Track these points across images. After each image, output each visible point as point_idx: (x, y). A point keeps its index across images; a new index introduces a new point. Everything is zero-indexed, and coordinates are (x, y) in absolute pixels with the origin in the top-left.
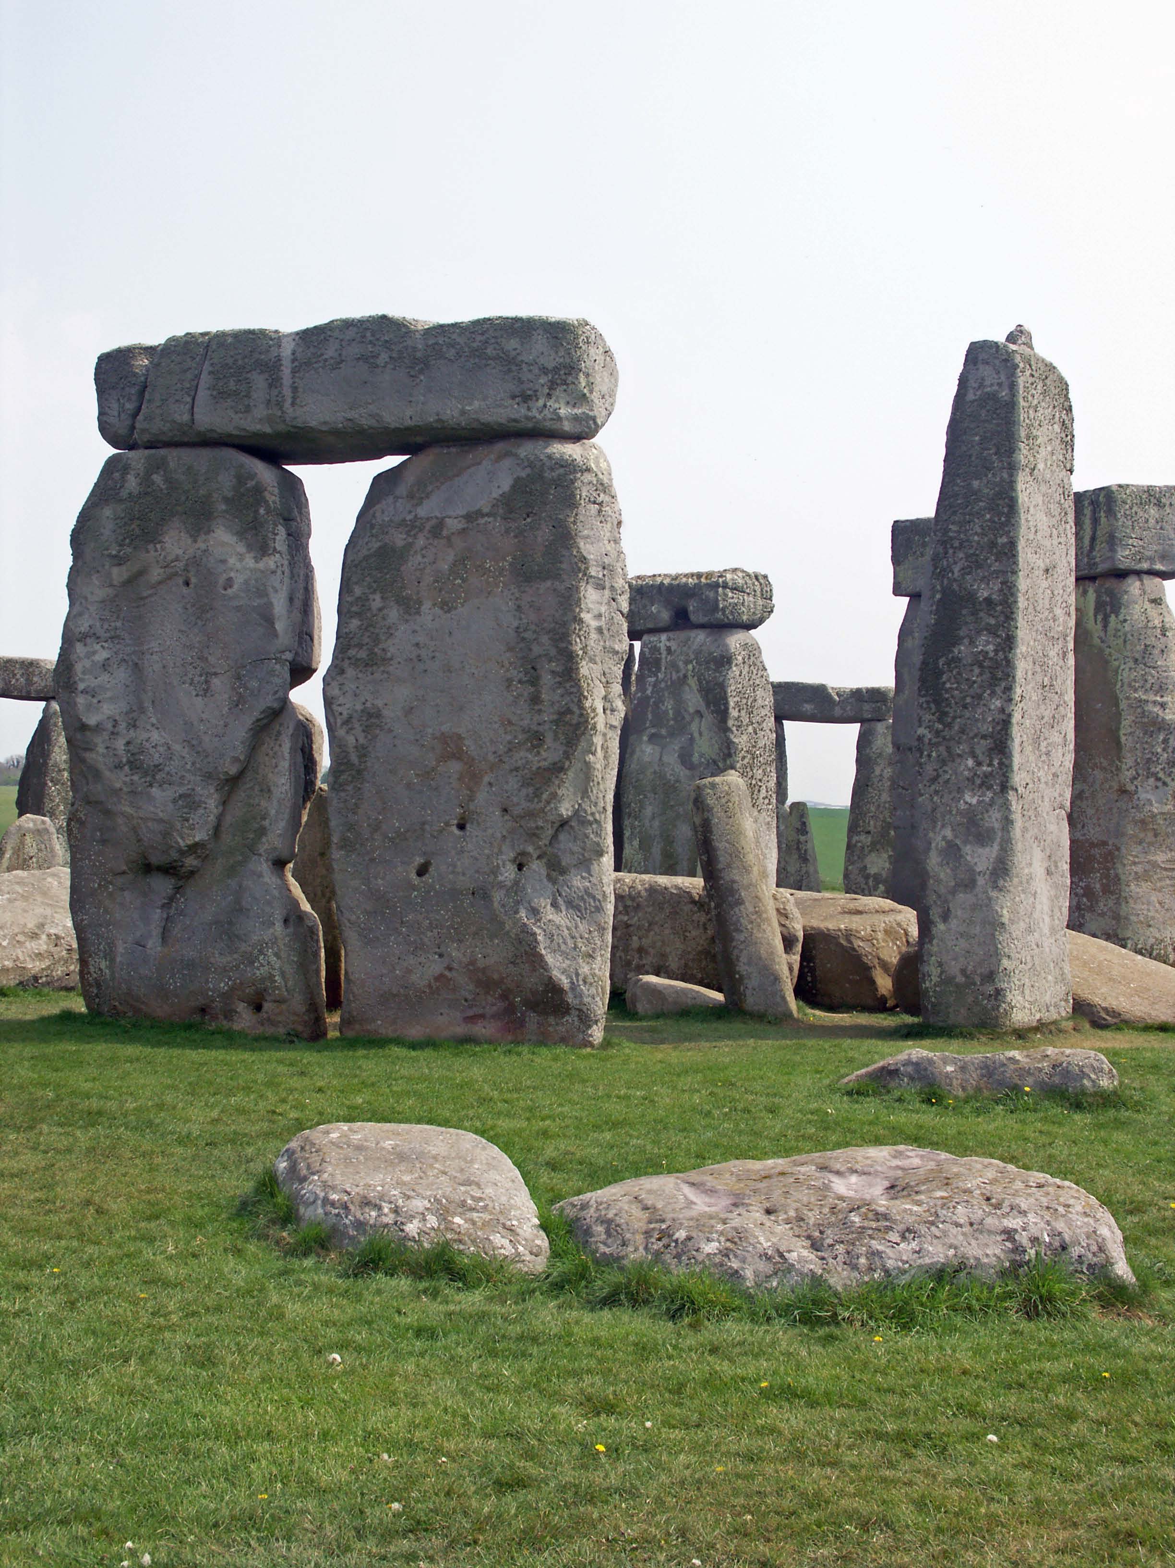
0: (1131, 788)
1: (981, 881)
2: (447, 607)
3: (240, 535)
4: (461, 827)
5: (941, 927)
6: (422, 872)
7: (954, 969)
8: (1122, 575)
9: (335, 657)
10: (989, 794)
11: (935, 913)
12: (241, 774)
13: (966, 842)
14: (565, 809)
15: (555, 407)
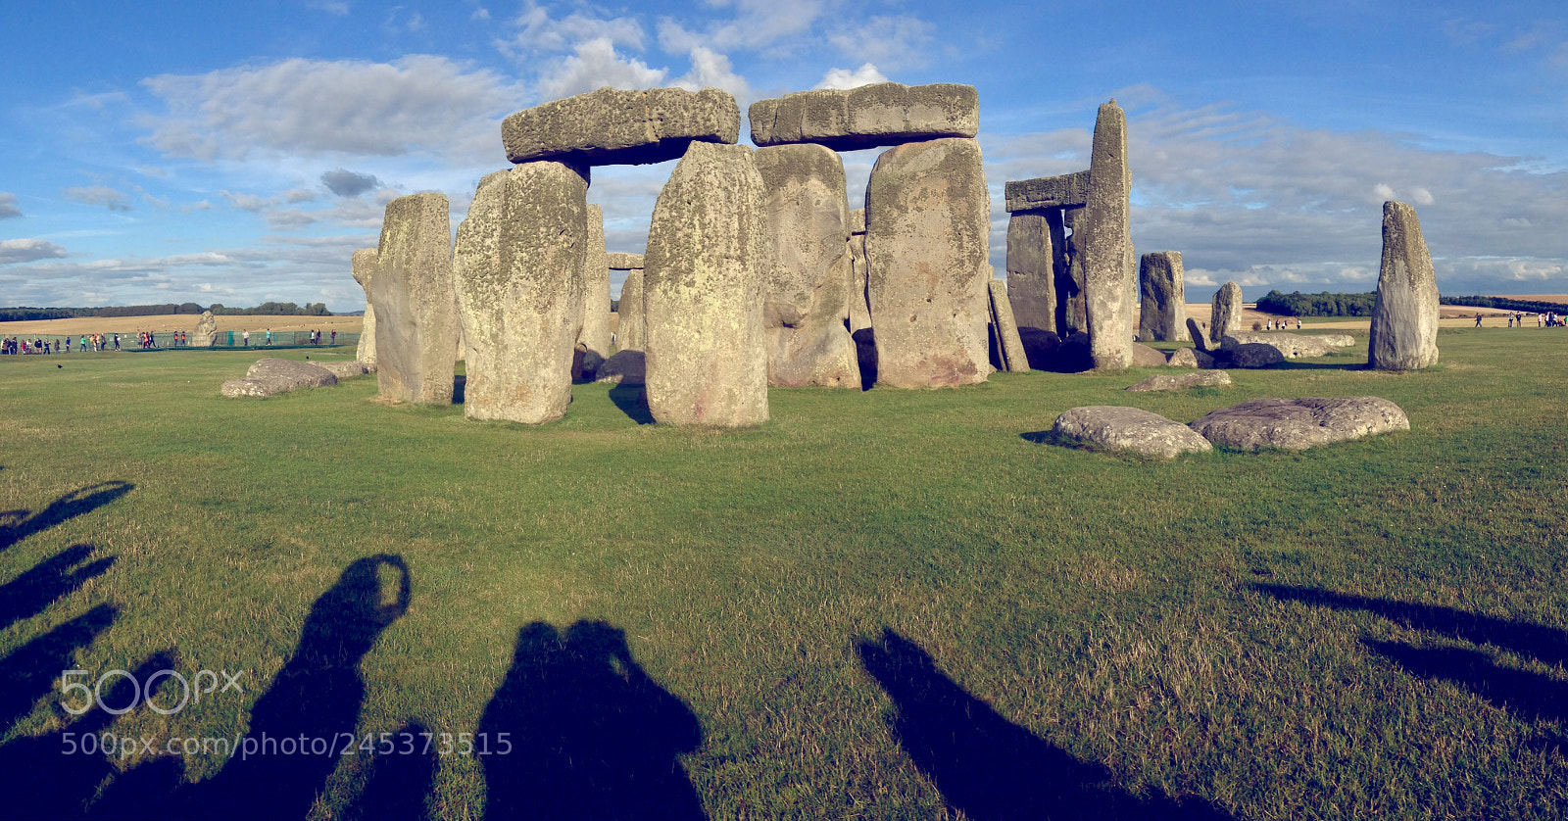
1: (1114, 315)
2: (919, 209)
4: (929, 301)
5: (1098, 334)
6: (914, 319)
7: (1105, 349)
10: (1117, 283)
11: (1096, 328)
13: (1108, 301)
14: (971, 291)
15: (964, 123)
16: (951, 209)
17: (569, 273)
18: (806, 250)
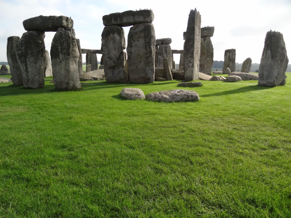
1: (190, 67)
2: (138, 41)
3: (118, 34)
4: (140, 63)
5: (186, 72)
6: (136, 67)
7: (188, 75)
8: (206, 36)
9: (127, 46)
10: (192, 58)
12: (119, 58)
13: (189, 63)
14: (150, 61)
15: (148, 19)
16: (145, 41)
17: (40, 56)
18: (115, 50)
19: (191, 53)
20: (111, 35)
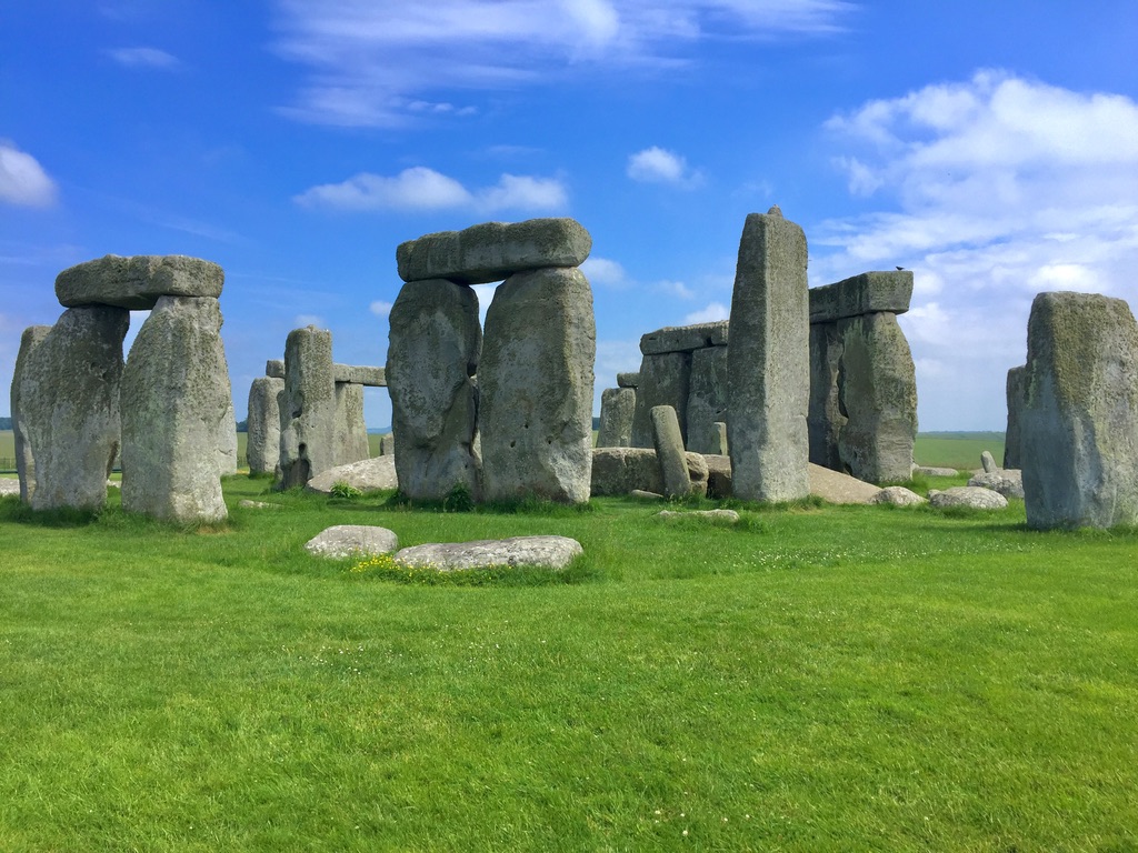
0: (879, 408)
1: (753, 446)
3: (446, 314)
4: (527, 427)
6: (513, 445)
8: (874, 312)
10: (756, 408)
12: (450, 409)
14: (565, 418)
15: (557, 254)
18: (436, 377)
19: (752, 388)
20: (423, 318)
